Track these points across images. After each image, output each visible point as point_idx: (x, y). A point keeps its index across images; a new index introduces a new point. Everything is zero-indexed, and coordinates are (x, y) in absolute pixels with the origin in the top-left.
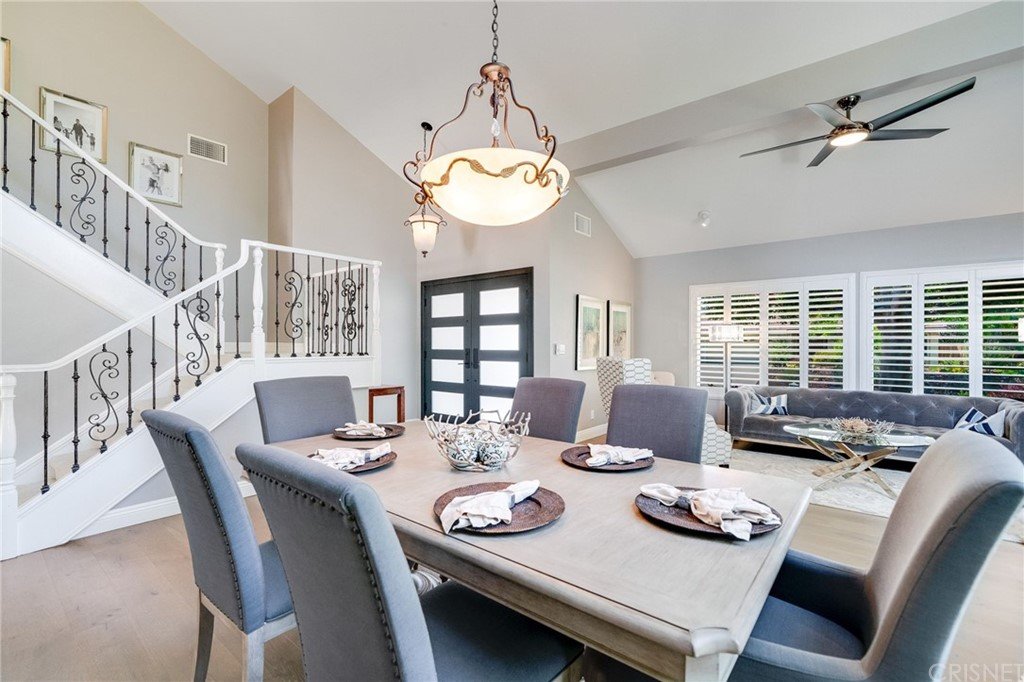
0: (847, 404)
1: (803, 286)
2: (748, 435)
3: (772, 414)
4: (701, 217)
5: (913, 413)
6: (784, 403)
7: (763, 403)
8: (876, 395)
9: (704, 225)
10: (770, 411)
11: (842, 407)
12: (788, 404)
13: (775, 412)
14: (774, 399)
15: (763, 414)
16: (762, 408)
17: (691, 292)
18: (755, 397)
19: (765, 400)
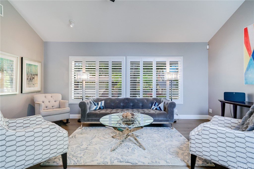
0: (123, 103)
1: (110, 59)
2: (88, 120)
3: (99, 109)
4: (71, 23)
5: (141, 104)
6: (103, 105)
7: (95, 105)
8: (131, 99)
9: (71, 26)
10: (98, 108)
11: (121, 104)
12: (105, 104)
13: (100, 108)
14: (100, 103)
15: (95, 110)
16: (95, 107)
17: (70, 59)
18: (92, 103)
19: (96, 104)
